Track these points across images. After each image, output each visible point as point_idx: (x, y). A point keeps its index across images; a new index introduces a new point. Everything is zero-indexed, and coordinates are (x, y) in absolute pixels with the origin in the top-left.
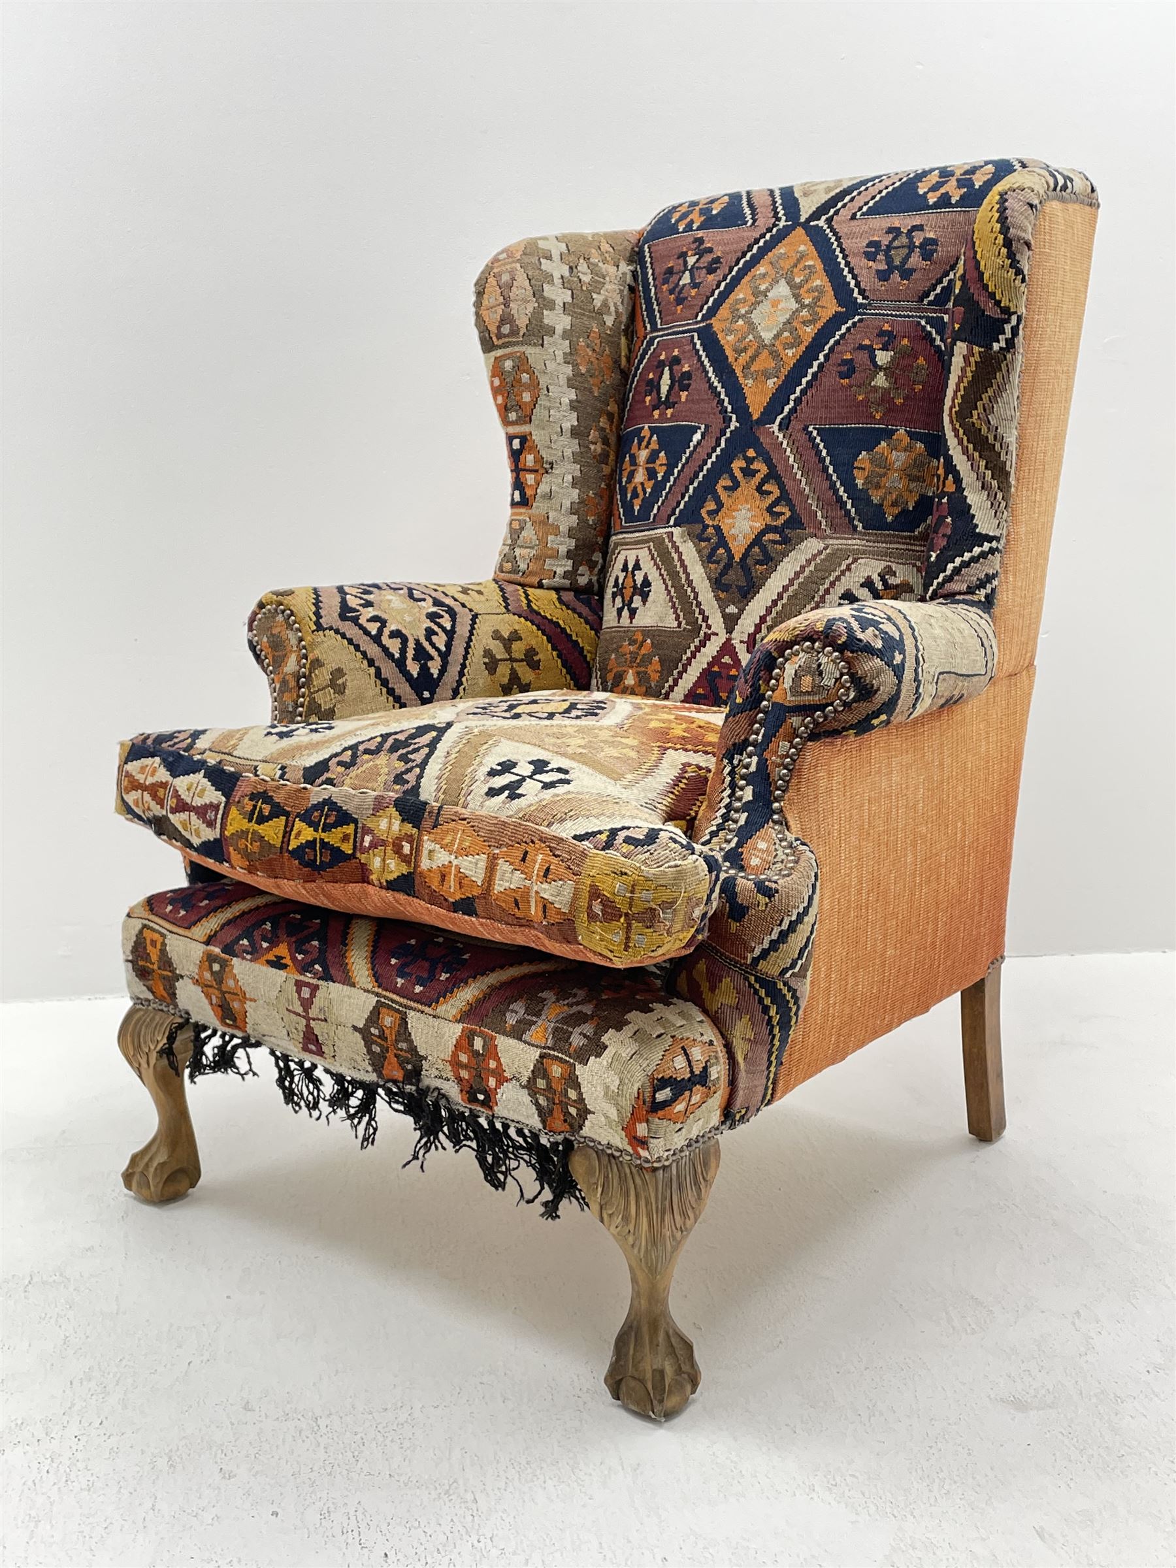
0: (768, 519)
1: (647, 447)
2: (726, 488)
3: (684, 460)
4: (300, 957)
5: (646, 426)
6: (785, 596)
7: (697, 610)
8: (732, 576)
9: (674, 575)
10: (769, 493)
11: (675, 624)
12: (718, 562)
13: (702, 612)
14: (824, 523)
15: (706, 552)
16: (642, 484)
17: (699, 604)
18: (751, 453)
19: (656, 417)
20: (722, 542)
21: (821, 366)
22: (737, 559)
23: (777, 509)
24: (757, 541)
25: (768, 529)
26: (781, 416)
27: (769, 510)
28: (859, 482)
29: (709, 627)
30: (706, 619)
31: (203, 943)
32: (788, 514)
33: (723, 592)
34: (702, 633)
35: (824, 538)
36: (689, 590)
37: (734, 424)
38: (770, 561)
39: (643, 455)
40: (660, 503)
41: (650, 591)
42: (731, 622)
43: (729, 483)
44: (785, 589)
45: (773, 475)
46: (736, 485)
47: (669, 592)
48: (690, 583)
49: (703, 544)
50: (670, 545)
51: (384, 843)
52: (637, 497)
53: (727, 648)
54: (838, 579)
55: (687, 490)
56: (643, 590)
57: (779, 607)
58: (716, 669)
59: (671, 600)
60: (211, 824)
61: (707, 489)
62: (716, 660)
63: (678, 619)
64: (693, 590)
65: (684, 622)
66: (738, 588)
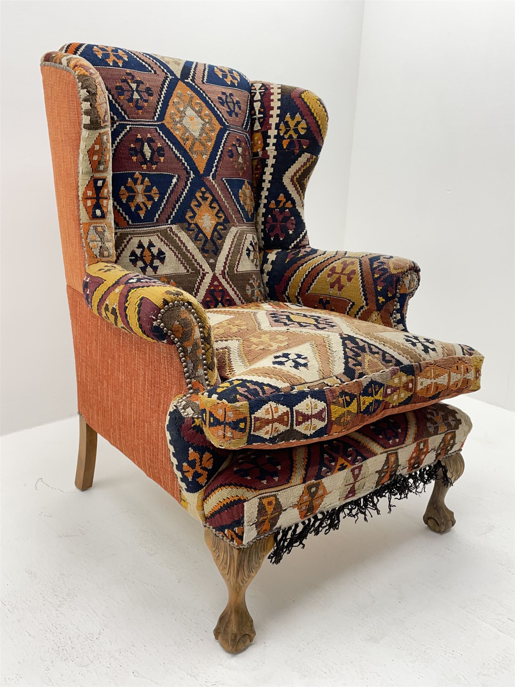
0: (217, 220)
1: (142, 183)
2: (196, 206)
3: (169, 192)
4: (349, 459)
5: (137, 173)
6: (231, 252)
7: (196, 263)
8: (208, 246)
9: (178, 248)
10: (215, 208)
11: (186, 271)
12: (200, 240)
13: (198, 264)
14: (235, 220)
15: (193, 236)
16: (143, 203)
17: (196, 260)
18: (203, 189)
19: (145, 168)
20: (200, 231)
21: (222, 151)
22: (209, 238)
23: (219, 215)
24: (215, 229)
25: (218, 224)
26: (212, 173)
27: (216, 215)
28: (242, 202)
29: (204, 270)
30: (201, 267)
31: (303, 483)
32: (224, 217)
33: (206, 253)
34: (201, 274)
35: (236, 226)
36: (189, 254)
37: (192, 176)
38: (222, 237)
39: (140, 188)
40: (159, 213)
41: (165, 257)
42: (213, 266)
43: (196, 203)
44: (230, 249)
45: (214, 200)
46: (199, 205)
47: (177, 257)
48: (188, 251)
49: (191, 232)
50: (172, 234)
51: (399, 388)
52: (141, 209)
53: (215, 278)
54: (244, 243)
55: (175, 206)
56: (161, 256)
57: (230, 258)
58: (212, 288)
59: (179, 260)
60: (323, 420)
61: (186, 206)
62: (211, 284)
63: (186, 268)
64: (191, 254)
65: (190, 269)
66: (212, 251)
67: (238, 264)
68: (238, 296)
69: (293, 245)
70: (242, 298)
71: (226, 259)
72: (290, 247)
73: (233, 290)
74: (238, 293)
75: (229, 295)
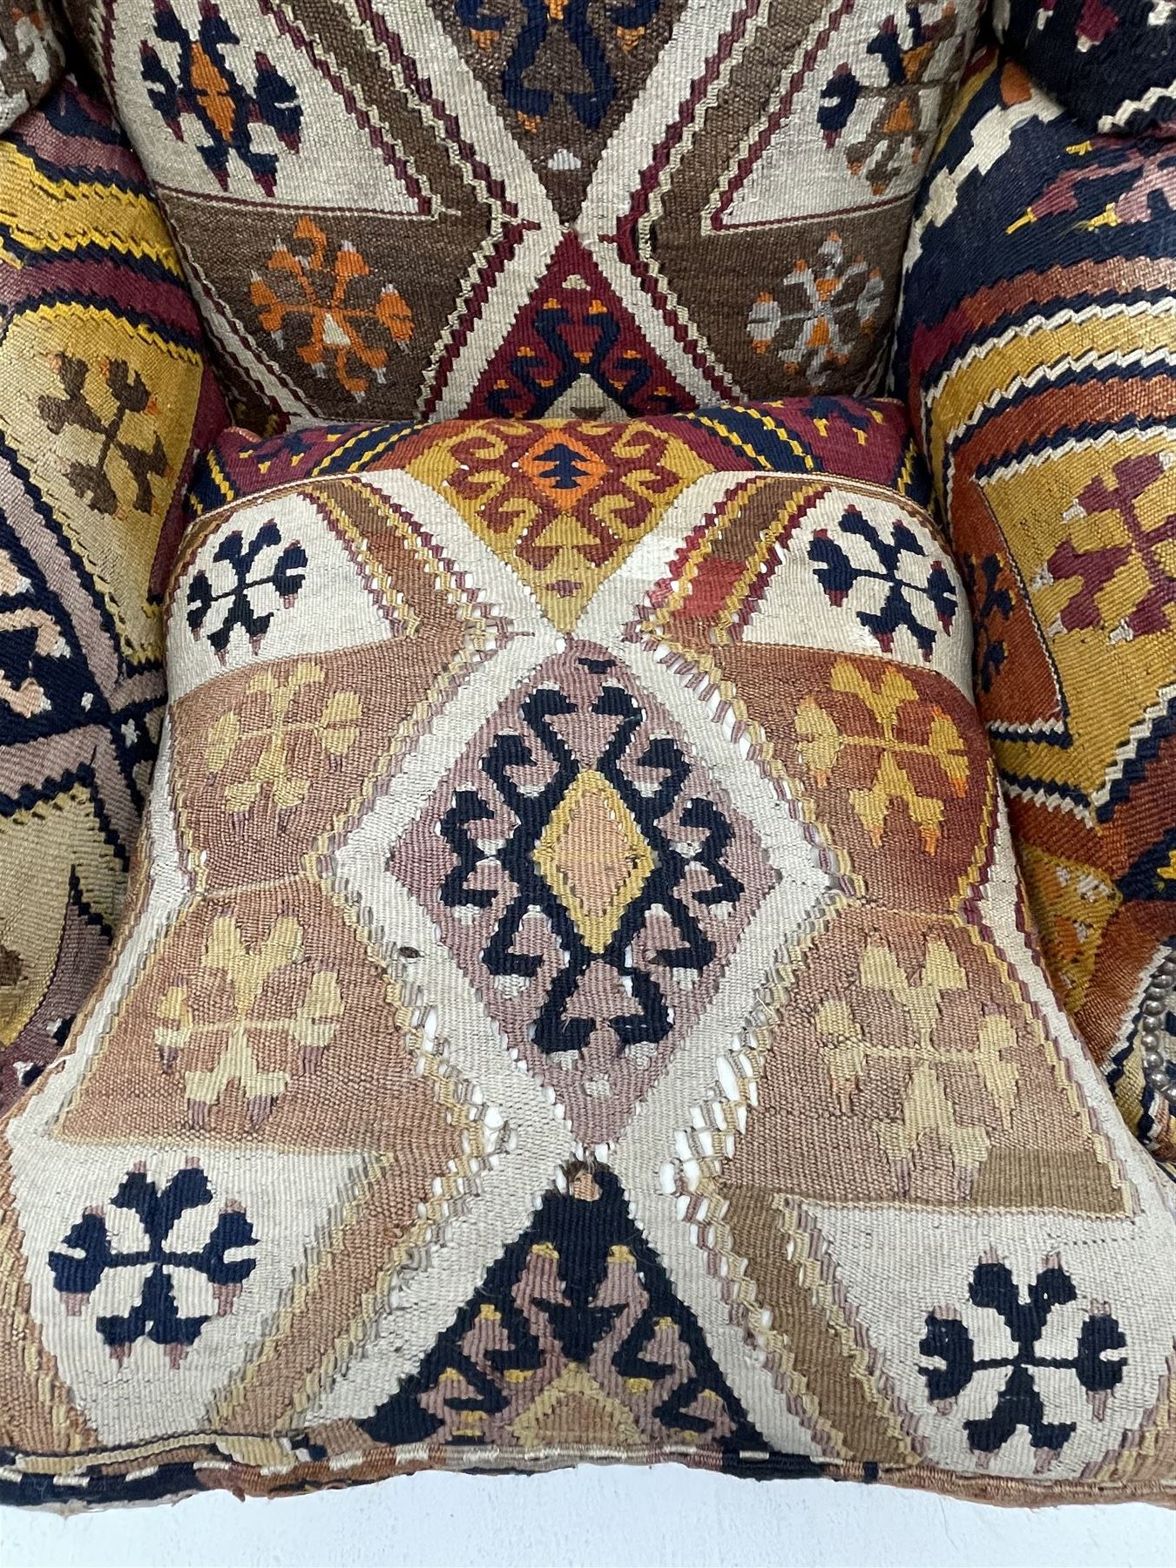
6: (700, 109)
7: (467, 169)
8: (548, 66)
9: (364, 67)
11: (412, 204)
12: (498, 23)
13: (482, 172)
17: (468, 152)
22: (555, 11)
29: (512, 209)
30: (497, 190)
33: (532, 112)
34: (496, 227)
36: (426, 111)
41: (299, 110)
42: (567, 193)
44: (698, 89)
47: (364, 119)
48: (424, 89)
53: (571, 255)
54: (822, 41)
56: (277, 108)
57: (686, 144)
58: (552, 304)
59: (376, 138)
62: (549, 284)
63: (413, 189)
64: (439, 110)
65: (436, 200)
66: (569, 97)
67: (736, 184)
68: (690, 347)
69: (1128, 108)
70: (711, 357)
71: (661, 154)
72: (1106, 123)
73: (670, 318)
74: (693, 333)
75: (638, 339)
